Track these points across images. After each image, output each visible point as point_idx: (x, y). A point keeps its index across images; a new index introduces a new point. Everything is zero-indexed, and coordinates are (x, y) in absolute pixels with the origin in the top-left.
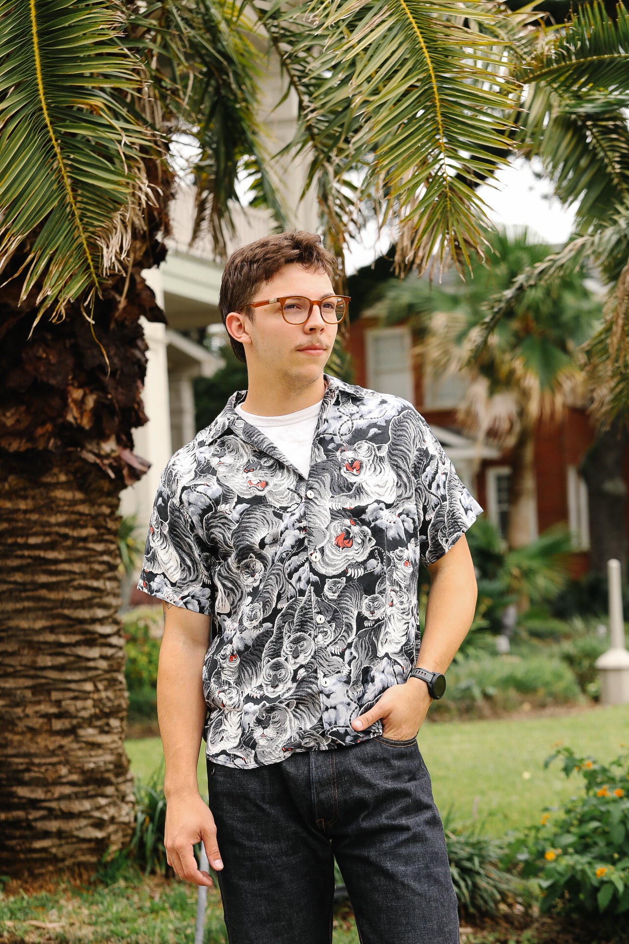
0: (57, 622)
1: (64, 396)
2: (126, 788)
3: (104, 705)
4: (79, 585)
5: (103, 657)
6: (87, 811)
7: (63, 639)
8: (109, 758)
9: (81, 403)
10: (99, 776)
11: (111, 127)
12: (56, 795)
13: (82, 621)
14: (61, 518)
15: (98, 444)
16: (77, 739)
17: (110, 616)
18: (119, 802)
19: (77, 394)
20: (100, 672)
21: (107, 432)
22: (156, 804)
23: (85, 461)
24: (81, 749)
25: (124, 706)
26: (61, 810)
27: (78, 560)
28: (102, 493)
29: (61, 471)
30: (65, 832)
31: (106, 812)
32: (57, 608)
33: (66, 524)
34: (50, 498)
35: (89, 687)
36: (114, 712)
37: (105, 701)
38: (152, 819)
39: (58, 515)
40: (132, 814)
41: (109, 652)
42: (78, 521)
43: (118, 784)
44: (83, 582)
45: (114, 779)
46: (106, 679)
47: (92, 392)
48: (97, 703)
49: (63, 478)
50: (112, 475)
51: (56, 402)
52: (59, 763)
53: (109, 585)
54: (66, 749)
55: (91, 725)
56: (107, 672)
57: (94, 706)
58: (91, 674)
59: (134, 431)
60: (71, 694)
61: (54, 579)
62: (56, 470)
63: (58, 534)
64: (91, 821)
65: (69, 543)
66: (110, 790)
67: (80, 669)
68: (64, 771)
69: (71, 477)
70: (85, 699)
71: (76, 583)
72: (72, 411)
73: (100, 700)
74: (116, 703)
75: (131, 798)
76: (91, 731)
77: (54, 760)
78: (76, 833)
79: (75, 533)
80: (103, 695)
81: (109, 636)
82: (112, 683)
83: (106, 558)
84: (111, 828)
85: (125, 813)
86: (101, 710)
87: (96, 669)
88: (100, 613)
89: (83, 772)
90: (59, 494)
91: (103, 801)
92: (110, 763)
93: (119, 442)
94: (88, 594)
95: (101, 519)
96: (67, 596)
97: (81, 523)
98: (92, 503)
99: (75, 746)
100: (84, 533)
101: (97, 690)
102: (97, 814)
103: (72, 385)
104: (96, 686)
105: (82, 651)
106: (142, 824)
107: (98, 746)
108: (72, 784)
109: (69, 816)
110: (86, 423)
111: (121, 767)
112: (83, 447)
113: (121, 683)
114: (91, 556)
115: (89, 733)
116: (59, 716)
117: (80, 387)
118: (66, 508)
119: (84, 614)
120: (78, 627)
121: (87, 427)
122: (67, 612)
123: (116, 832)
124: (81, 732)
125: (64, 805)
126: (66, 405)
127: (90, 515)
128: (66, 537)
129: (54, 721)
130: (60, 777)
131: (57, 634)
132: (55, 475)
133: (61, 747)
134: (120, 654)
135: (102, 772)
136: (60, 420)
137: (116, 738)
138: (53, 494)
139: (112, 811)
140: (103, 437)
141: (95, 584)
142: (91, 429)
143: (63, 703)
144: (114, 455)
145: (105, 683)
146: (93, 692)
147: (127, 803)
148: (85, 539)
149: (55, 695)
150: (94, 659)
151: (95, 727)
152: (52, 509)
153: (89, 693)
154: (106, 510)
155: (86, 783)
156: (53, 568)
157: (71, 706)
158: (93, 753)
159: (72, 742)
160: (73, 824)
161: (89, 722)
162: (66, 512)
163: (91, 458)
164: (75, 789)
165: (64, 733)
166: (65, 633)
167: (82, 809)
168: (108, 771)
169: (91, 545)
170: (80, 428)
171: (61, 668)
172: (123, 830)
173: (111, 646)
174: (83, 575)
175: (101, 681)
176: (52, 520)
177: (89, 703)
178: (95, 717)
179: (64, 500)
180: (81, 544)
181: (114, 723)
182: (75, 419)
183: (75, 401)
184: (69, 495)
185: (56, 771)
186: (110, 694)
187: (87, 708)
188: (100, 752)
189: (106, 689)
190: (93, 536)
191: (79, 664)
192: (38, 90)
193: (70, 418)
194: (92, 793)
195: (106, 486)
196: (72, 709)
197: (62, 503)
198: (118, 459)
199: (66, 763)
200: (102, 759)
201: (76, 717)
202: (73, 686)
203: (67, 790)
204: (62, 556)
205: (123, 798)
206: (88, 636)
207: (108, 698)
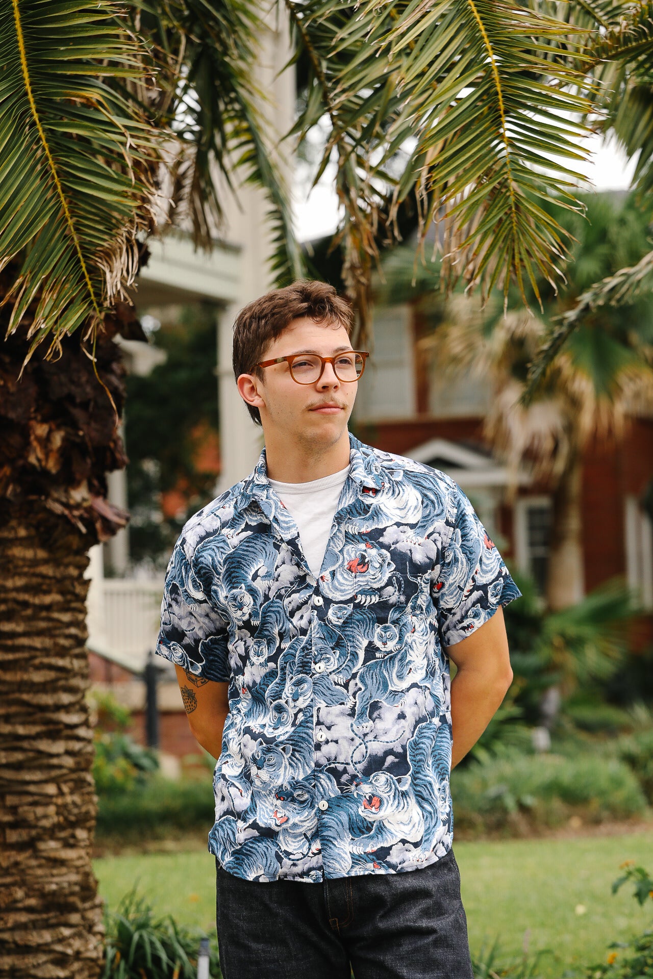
0: (13, 709)
1: (25, 432)
2: (94, 915)
3: (70, 812)
4: (41, 663)
5: (69, 753)
6: (47, 944)
7: (21, 730)
8: (74, 877)
9: (45, 442)
10: (62, 900)
11: (112, 124)
12: (10, 925)
13: (44, 708)
14: (20, 582)
15: (67, 492)
16: (36, 854)
17: (78, 702)
18: (85, 933)
19: (41, 430)
20: (64, 771)
21: (78, 476)
22: (131, 937)
23: (51, 512)
24: (40, 866)
25: (93, 813)
26: (15, 942)
27: (40, 633)
28: (69, 550)
29: (20, 524)
30: (20, 970)
31: (70, 945)
32: (13, 692)
33: (25, 589)
34: (7, 557)
35: (51, 789)
36: (81, 821)
37: (71, 807)
38: (125, 954)
39: (17, 578)
40: (101, 948)
41: (76, 746)
42: (40, 585)
43: (85, 910)
44: (46, 660)
45: (80, 905)
46: (72, 780)
47: (59, 428)
48: (62, 809)
49: (22, 533)
50: (83, 530)
51: (15, 440)
52: (14, 884)
53: (77, 664)
54: (22, 867)
55: (53, 837)
56: (72, 770)
57: (58, 813)
58: (55, 773)
59: (108, 474)
60: (30, 799)
61: (10, 656)
62: (13, 523)
63: (16, 601)
64: (51, 956)
65: (29, 612)
66: (75, 918)
67: (41, 768)
68: (19, 893)
69: (33, 532)
70: (47, 805)
71: (37, 661)
72: (35, 451)
73: (65, 806)
74: (84, 809)
75: (100, 928)
76: (52, 844)
77: (8, 880)
78: (33, 972)
79: (37, 601)
80: (69, 799)
81: (75, 726)
82: (79, 784)
83: (73, 631)
84: (76, 966)
85: (93, 947)
86: (66, 819)
87: (60, 767)
88: (66, 698)
89: (42, 895)
90: (17, 552)
91: (66, 932)
92: (76, 884)
93: (91, 488)
94: (52, 675)
95: (68, 583)
96: (26, 677)
97: (44, 587)
98: (57, 563)
99: (34, 863)
100: (48, 599)
101: (61, 793)
102: (59, 948)
103: (35, 418)
104: (59, 789)
105: (44, 745)
106: (113, 961)
107: (61, 863)
108: (30, 910)
109: (25, 950)
110: (52, 465)
111: (88, 890)
112: (48, 495)
113: (89, 784)
114: (55, 628)
115: (51, 846)
116: (14, 826)
117: (44, 421)
118: (26, 569)
119: (47, 699)
120: (38, 716)
121: (54, 471)
122: (25, 697)
123: (81, 970)
124: (42, 846)
125: (18, 937)
126: (28, 444)
127: (54, 578)
128: (25, 604)
129: (8, 832)
130: (16, 901)
131: (13, 724)
132: (13, 528)
133: (16, 864)
134: (89, 749)
135: (66, 896)
136: (21, 462)
137: (82, 852)
138: (10, 553)
139: (77, 944)
140: (73, 483)
141: (61, 662)
142: (58, 473)
143: (21, 810)
144: (85, 504)
145: (71, 784)
146: (57, 796)
147: (95, 934)
148: (49, 608)
149: (10, 800)
150: (57, 755)
151: (57, 839)
152: (8, 570)
153: (51, 797)
154: (74, 572)
155: (46, 908)
156: (9, 642)
157: (30, 813)
158: (55, 872)
159: (30, 858)
160: (30, 960)
161: (51, 833)
162: (26, 574)
163: (58, 508)
164: (33, 917)
165: (20, 847)
166: (24, 723)
167: (41, 941)
168: (73, 894)
169: (56, 615)
170: (45, 472)
171: (18, 766)
172: (90, 968)
173: (78, 739)
174: (46, 652)
175: (65, 782)
176: (9, 584)
177: (52, 809)
178: (59, 827)
179: (24, 559)
180: (44, 614)
181: (81, 834)
182: (39, 460)
183: (38, 439)
184: (29, 554)
185: (11, 894)
186: (77, 798)
187: (49, 816)
188: (64, 870)
189: (72, 792)
190: (58, 603)
191: (40, 760)
192: (23, 79)
193: (32, 459)
194: (53, 921)
195: (75, 542)
196: (31, 817)
197: (21, 563)
198: (90, 510)
199: (22, 884)
200: (66, 879)
201: (35, 827)
202: (32, 788)
203: (23, 918)
204: (20, 628)
205: (90, 928)
206: (51, 727)
207: (74, 803)
